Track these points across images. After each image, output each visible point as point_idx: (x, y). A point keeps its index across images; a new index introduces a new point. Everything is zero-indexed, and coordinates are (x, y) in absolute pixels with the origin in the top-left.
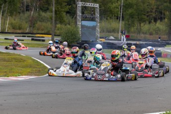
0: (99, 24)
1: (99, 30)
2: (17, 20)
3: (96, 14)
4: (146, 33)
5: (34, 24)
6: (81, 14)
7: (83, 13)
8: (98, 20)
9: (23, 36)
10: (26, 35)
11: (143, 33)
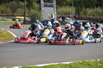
0: (55, 9)
1: (56, 13)
2: (4, 7)
3: (54, 2)
4: (90, 15)
5: (15, 10)
6: (43, 3)
7: (45, 2)
8: (55, 6)
9: (7, 18)
10: (10, 17)
11: (88, 15)
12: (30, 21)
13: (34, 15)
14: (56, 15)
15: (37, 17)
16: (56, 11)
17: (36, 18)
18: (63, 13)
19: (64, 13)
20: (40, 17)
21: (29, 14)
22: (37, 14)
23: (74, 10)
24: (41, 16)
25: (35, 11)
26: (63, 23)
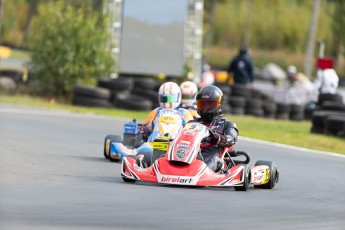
12: (30, 76)
13: (53, 38)
14: (199, 40)
15: (77, 48)
16: (206, 21)
17: (71, 56)
18: (249, 36)
19: (259, 33)
20: (94, 53)
21: (24, 28)
22: (75, 32)
23: (328, 21)
24: (98, 42)
25: (64, 10)
26: (241, 100)
